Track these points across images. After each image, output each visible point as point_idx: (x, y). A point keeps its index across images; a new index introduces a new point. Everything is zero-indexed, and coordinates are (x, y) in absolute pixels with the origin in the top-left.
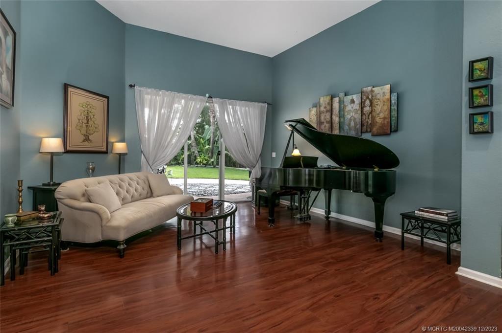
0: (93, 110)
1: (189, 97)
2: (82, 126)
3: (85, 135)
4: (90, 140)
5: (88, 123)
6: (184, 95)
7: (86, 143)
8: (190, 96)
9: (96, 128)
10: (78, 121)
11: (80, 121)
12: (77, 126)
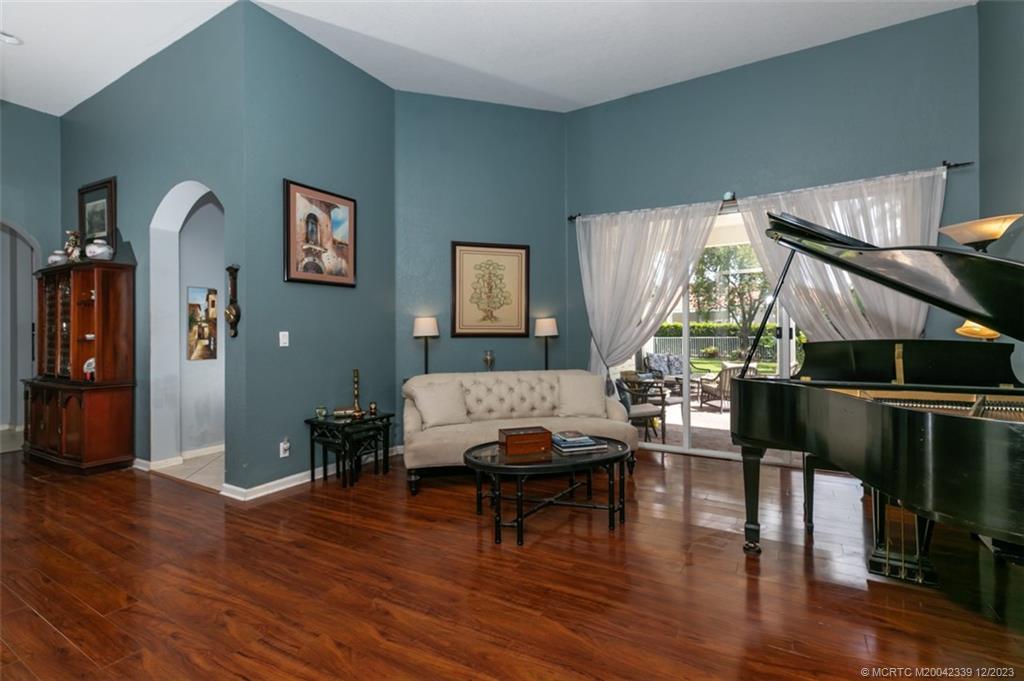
0: (499, 272)
1: (676, 212)
2: (480, 298)
3: (485, 311)
4: (496, 318)
5: (490, 290)
6: (666, 210)
7: (488, 323)
8: (677, 209)
9: (505, 298)
10: (473, 291)
11: (478, 291)
12: (472, 297)
